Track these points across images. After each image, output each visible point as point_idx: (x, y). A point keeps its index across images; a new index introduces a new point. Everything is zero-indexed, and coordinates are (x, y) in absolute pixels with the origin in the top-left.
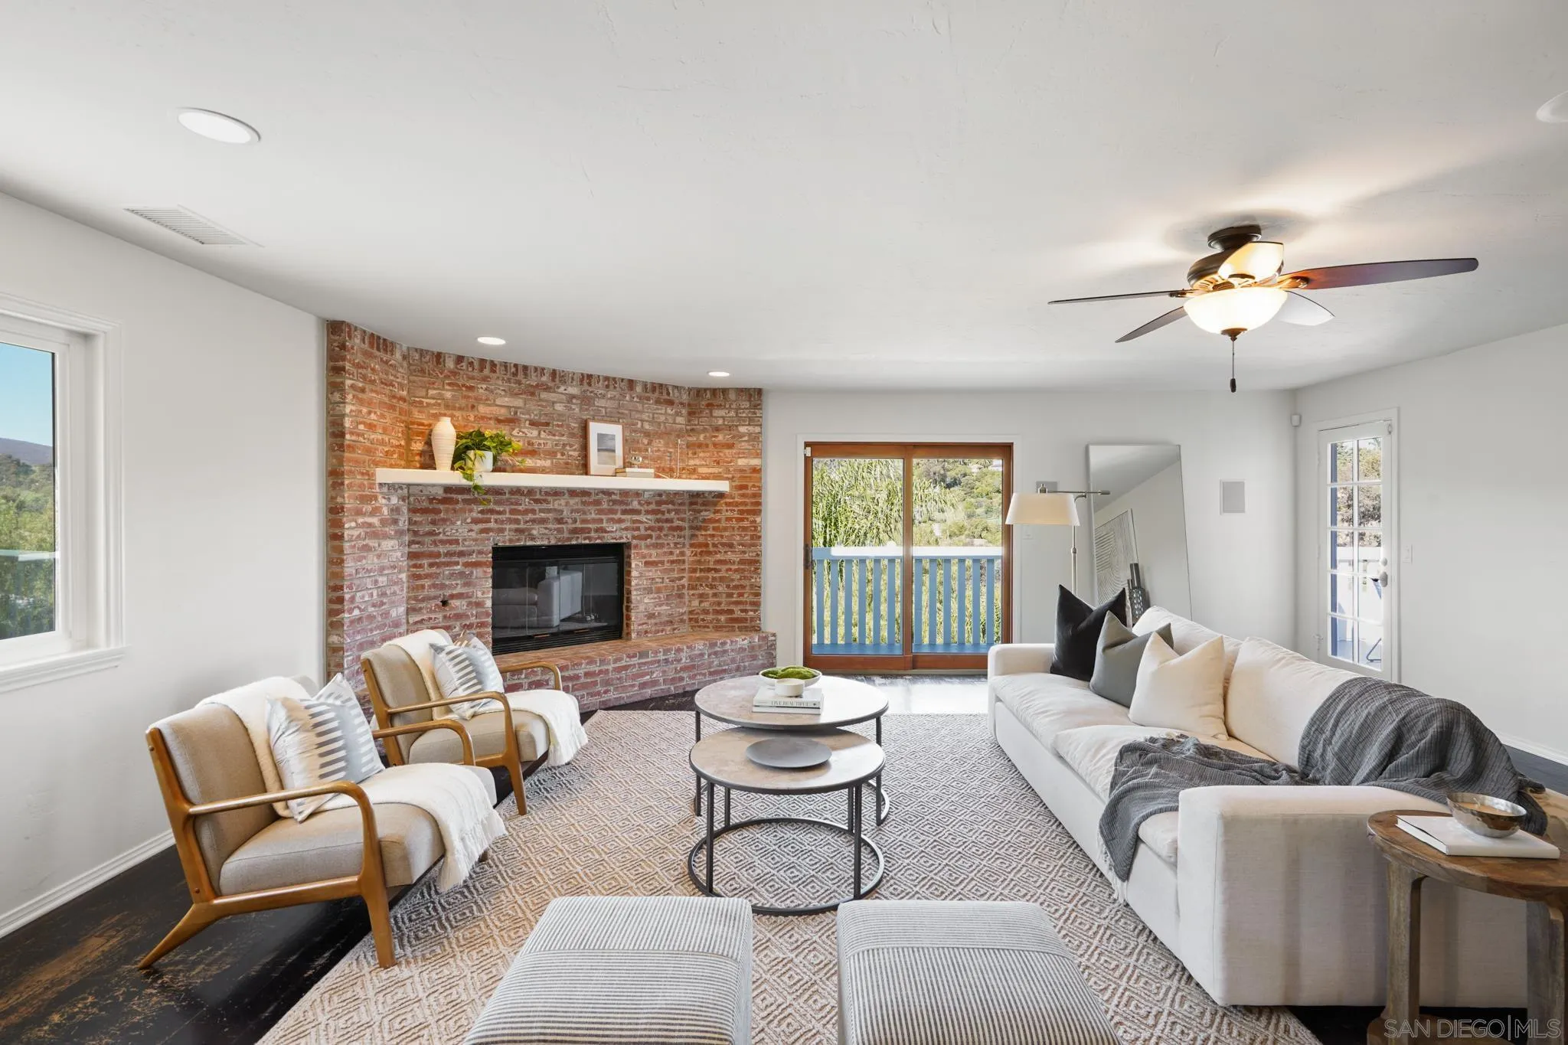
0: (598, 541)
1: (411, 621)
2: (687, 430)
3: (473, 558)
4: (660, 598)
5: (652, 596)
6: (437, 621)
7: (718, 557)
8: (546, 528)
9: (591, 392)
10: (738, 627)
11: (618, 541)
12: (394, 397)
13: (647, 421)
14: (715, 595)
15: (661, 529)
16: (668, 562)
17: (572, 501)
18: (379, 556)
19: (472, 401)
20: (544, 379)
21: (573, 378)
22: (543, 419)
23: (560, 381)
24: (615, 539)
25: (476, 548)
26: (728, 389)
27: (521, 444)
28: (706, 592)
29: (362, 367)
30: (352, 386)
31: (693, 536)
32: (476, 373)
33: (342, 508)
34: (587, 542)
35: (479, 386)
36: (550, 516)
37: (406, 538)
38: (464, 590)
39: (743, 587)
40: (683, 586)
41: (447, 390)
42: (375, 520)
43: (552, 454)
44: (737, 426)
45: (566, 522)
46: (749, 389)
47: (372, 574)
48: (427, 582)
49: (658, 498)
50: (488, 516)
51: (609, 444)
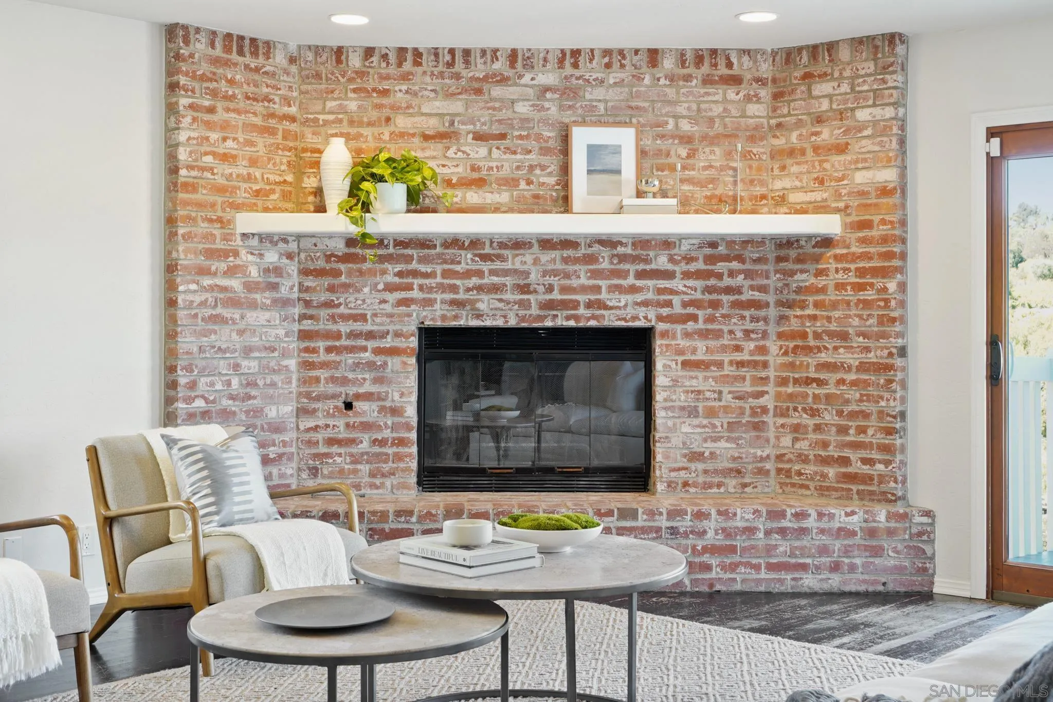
0: (593, 323)
1: (302, 428)
2: (770, 128)
3: (388, 342)
4: (714, 426)
5: (696, 422)
6: (337, 430)
7: (824, 357)
8: (500, 300)
9: (578, 78)
10: (858, 492)
11: (630, 324)
12: (272, 115)
13: (684, 117)
14: (818, 428)
15: (715, 305)
16: (731, 363)
17: (546, 257)
18: (241, 332)
19: (386, 112)
20: (497, 66)
21: (545, 60)
22: (496, 129)
23: (524, 66)
24: (625, 320)
25: (391, 328)
26: (837, 42)
27: (460, 169)
28: (804, 422)
29: (211, 80)
30: (191, 107)
31: (782, 318)
32: (392, 70)
33: (176, 265)
34: (572, 323)
35: (397, 88)
36: (509, 281)
37: (297, 311)
38: (374, 389)
39: (866, 415)
40: (765, 410)
41: (351, 99)
42: (235, 284)
43: (510, 183)
44: (853, 110)
45: (535, 291)
46: (873, 38)
47: (228, 355)
48: (323, 374)
49: (708, 251)
50: (410, 280)
51: (609, 161)
